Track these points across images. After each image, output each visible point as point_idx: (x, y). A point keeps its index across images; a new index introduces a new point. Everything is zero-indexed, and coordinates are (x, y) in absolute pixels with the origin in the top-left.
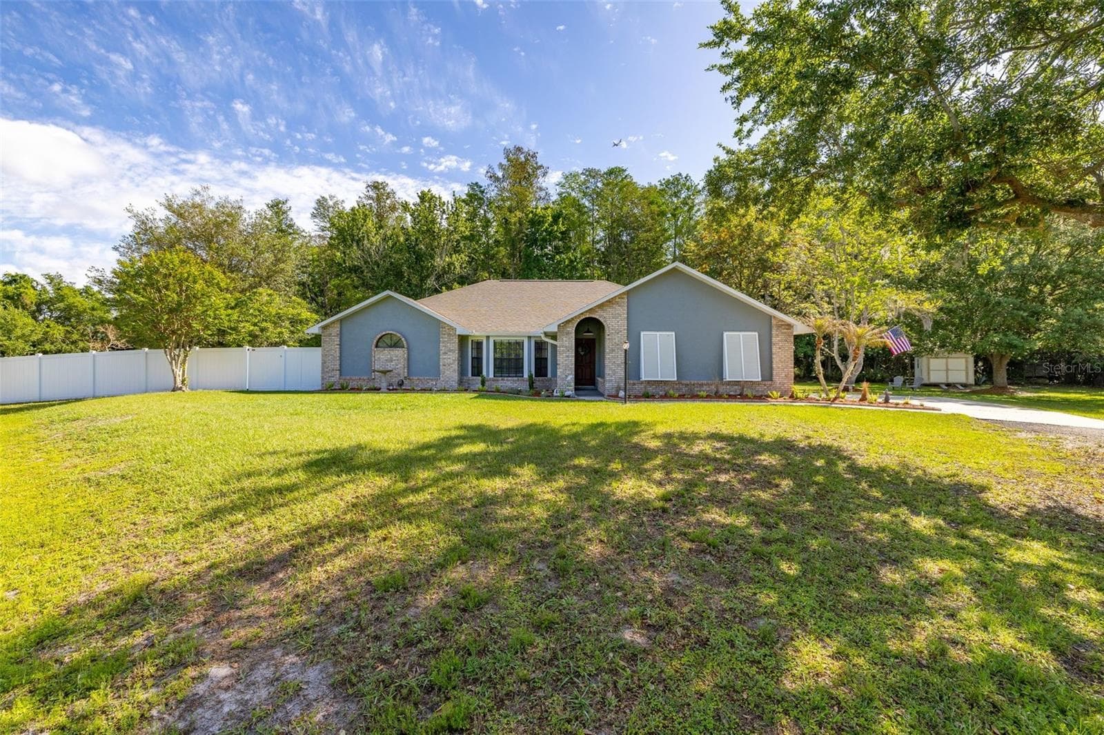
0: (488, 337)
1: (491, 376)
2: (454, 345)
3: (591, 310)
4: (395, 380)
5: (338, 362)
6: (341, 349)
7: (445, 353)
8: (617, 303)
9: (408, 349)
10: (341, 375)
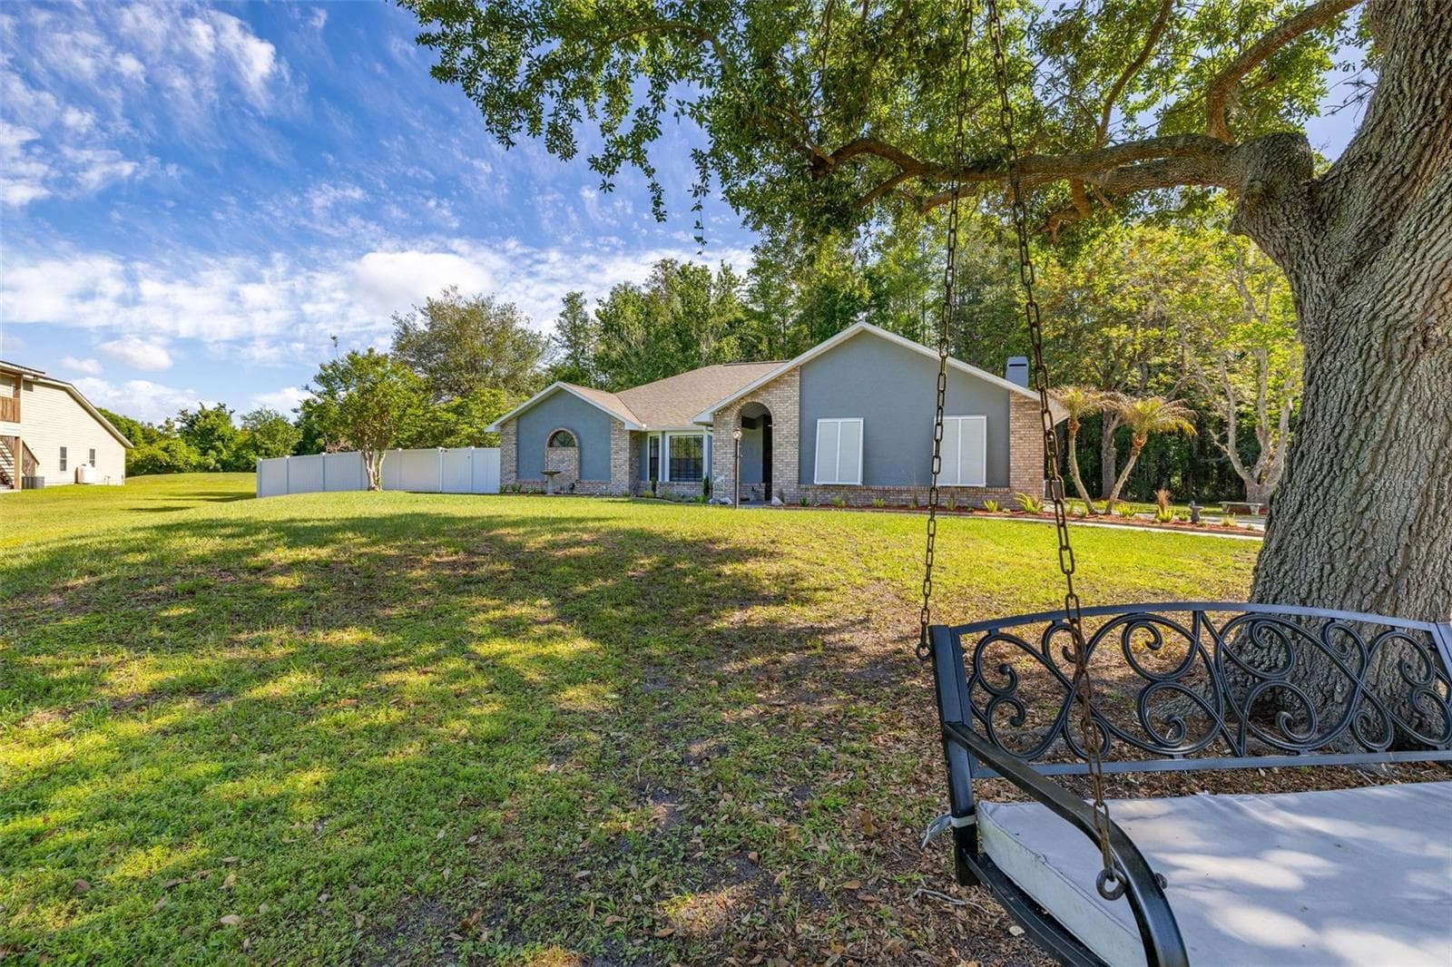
0: (664, 432)
1: (667, 480)
2: (625, 442)
3: (753, 393)
4: (567, 484)
5: (514, 464)
6: (518, 449)
7: (616, 453)
8: (786, 382)
9: (580, 448)
10: (518, 477)
